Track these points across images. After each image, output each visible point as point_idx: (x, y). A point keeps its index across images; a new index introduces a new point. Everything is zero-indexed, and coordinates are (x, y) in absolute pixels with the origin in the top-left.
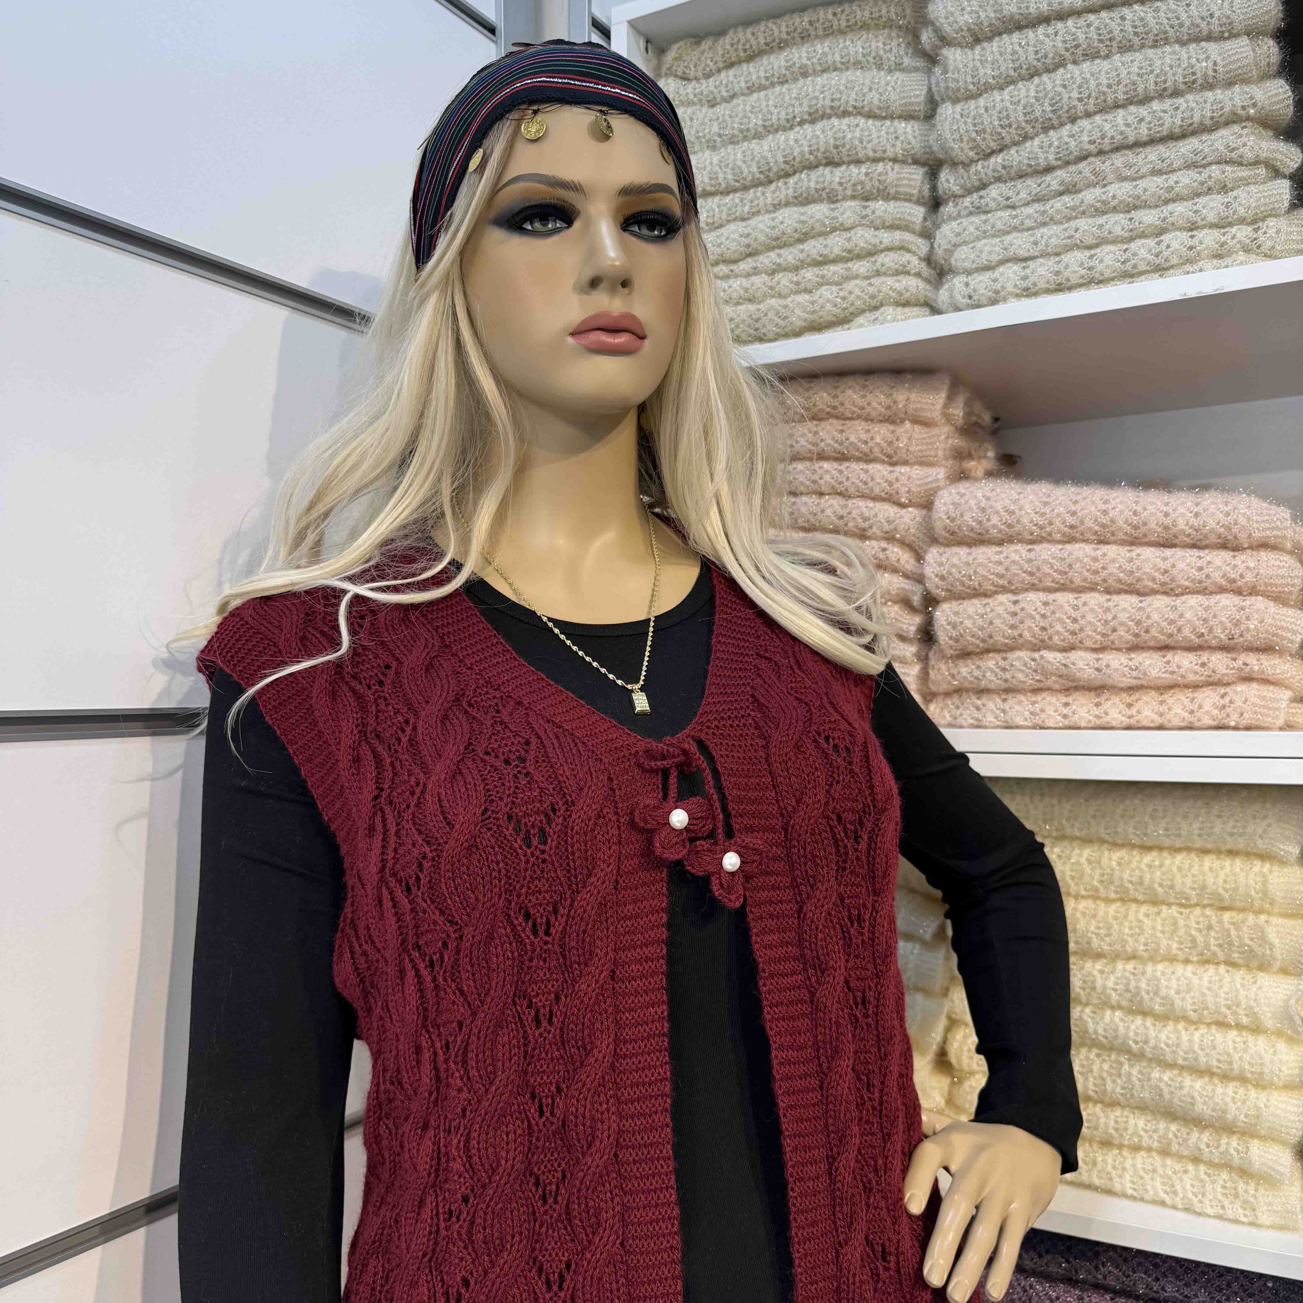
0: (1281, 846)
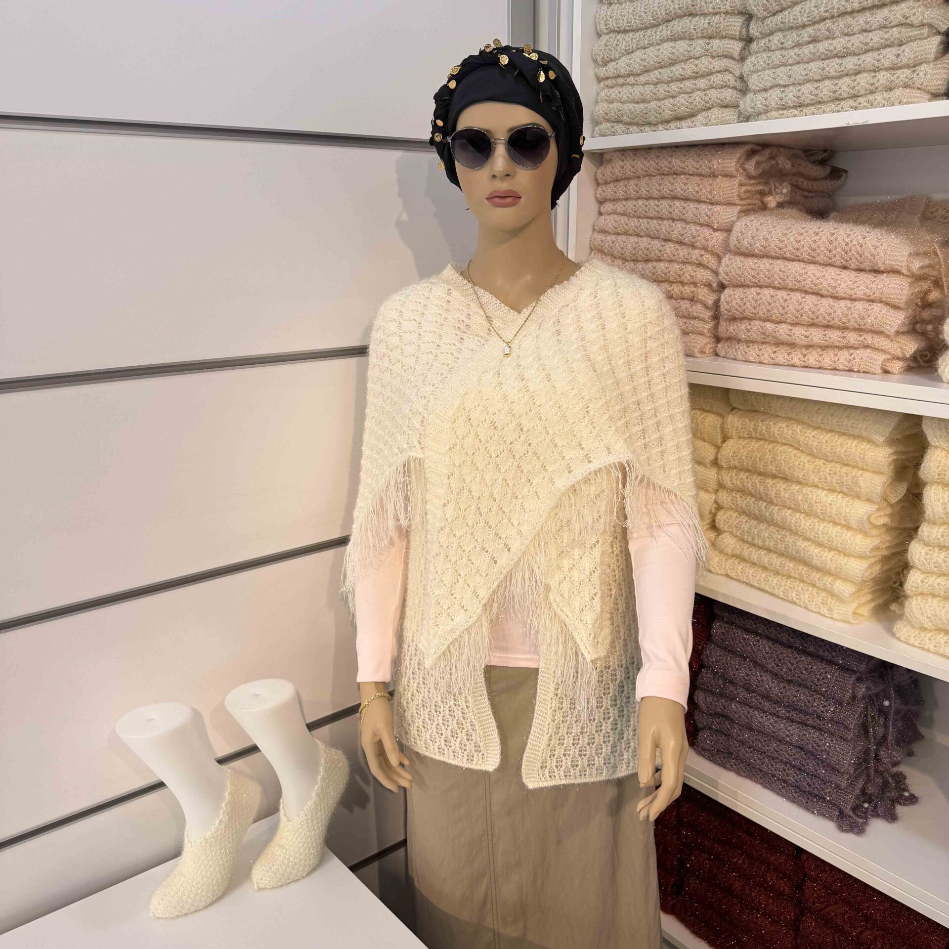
0: (875, 436)
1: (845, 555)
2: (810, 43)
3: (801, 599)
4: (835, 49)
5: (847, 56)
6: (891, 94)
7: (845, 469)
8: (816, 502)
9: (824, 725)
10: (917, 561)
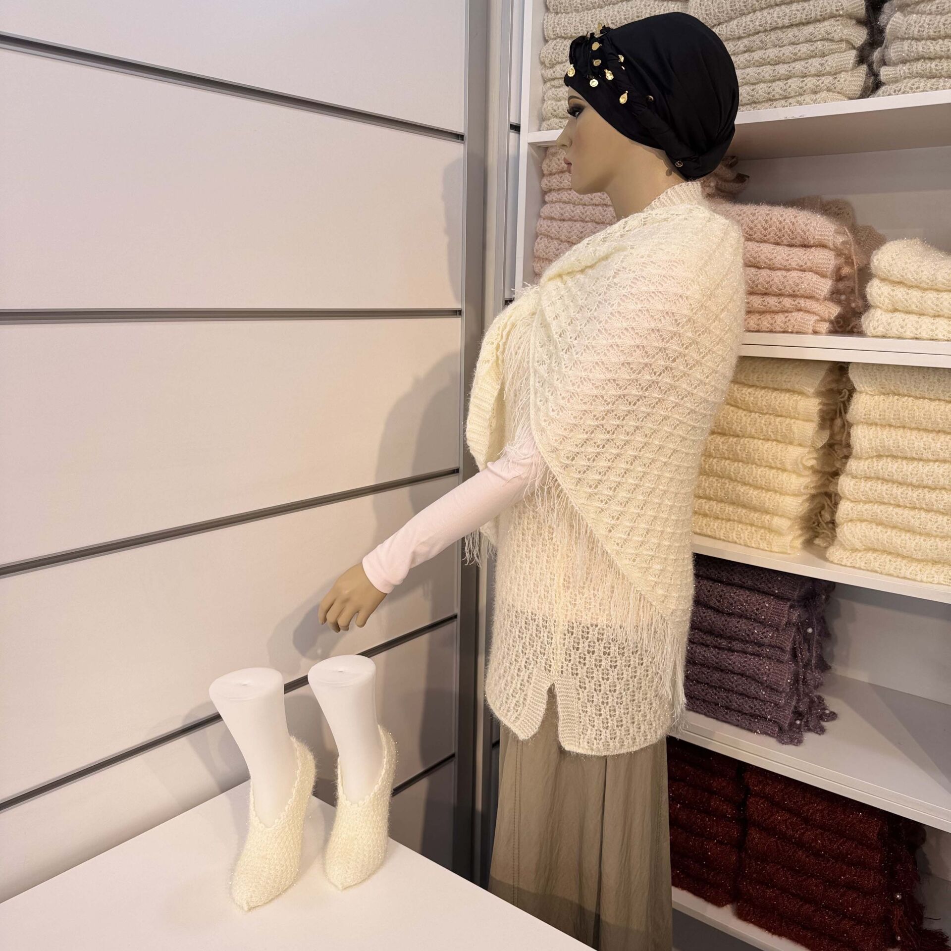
0: (806, 388)
1: (781, 494)
2: (745, 52)
3: (741, 538)
4: (768, 57)
5: (779, 64)
6: (818, 96)
7: (779, 419)
8: (753, 450)
9: (762, 650)
10: (846, 492)
